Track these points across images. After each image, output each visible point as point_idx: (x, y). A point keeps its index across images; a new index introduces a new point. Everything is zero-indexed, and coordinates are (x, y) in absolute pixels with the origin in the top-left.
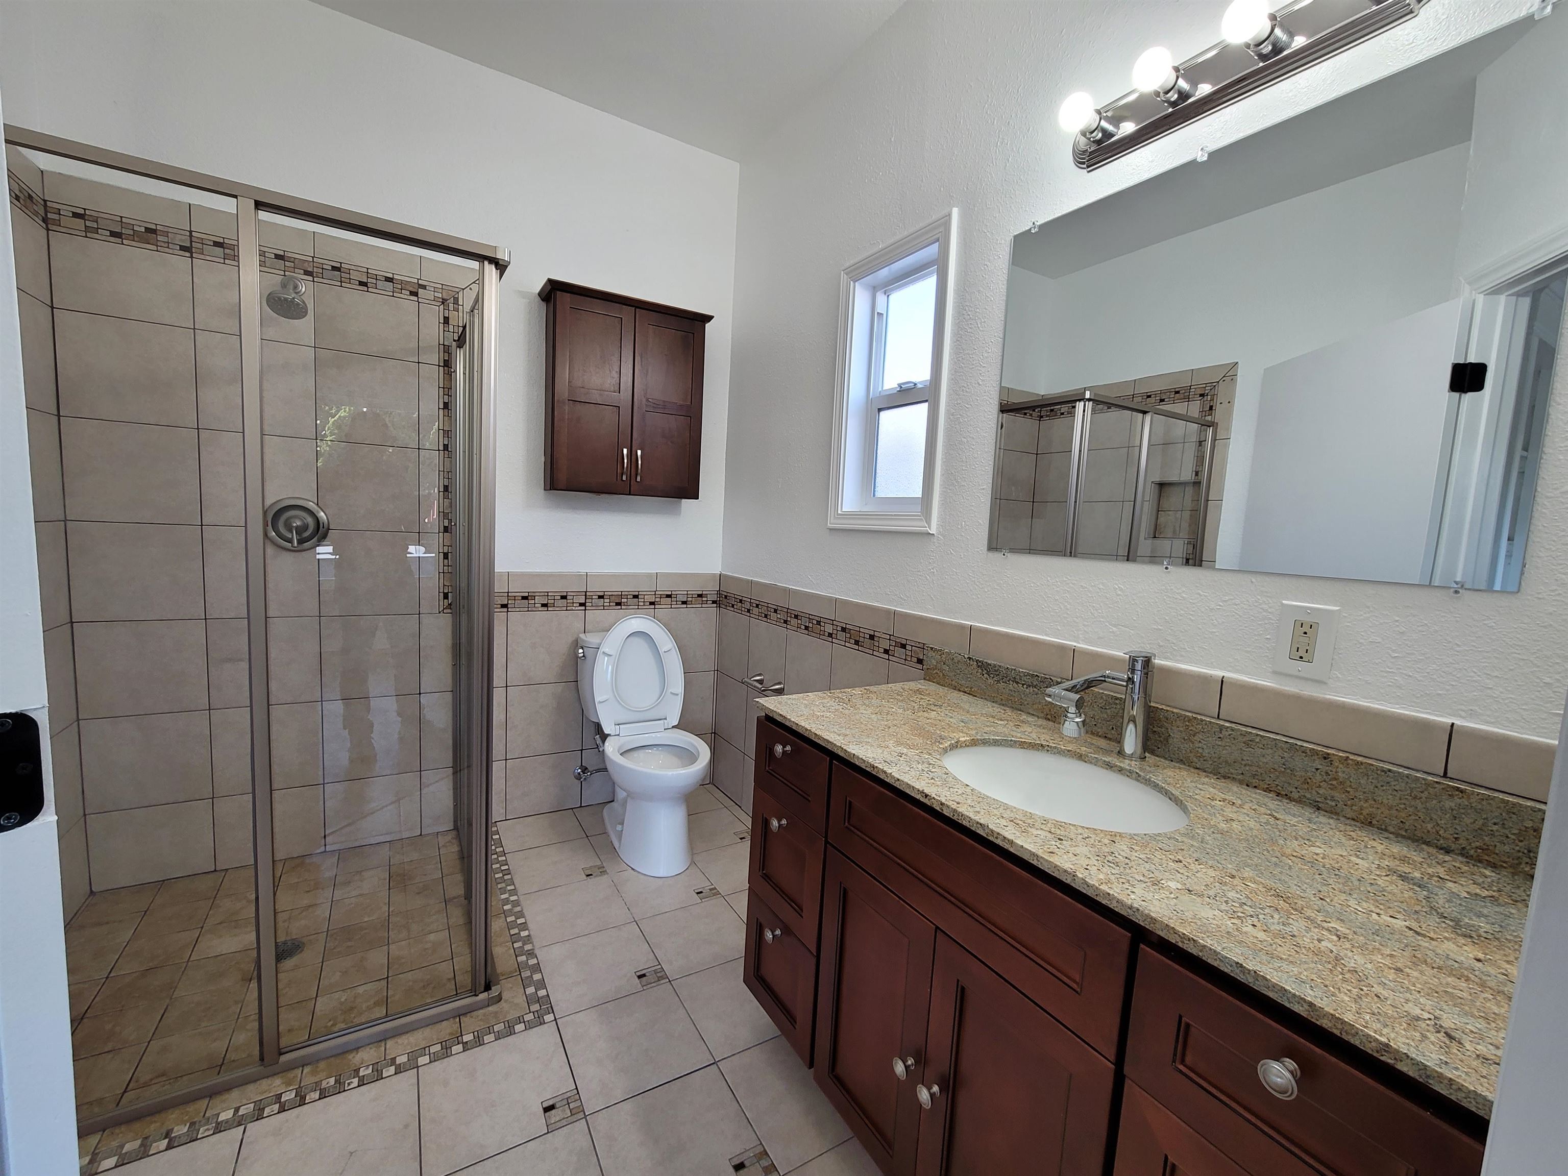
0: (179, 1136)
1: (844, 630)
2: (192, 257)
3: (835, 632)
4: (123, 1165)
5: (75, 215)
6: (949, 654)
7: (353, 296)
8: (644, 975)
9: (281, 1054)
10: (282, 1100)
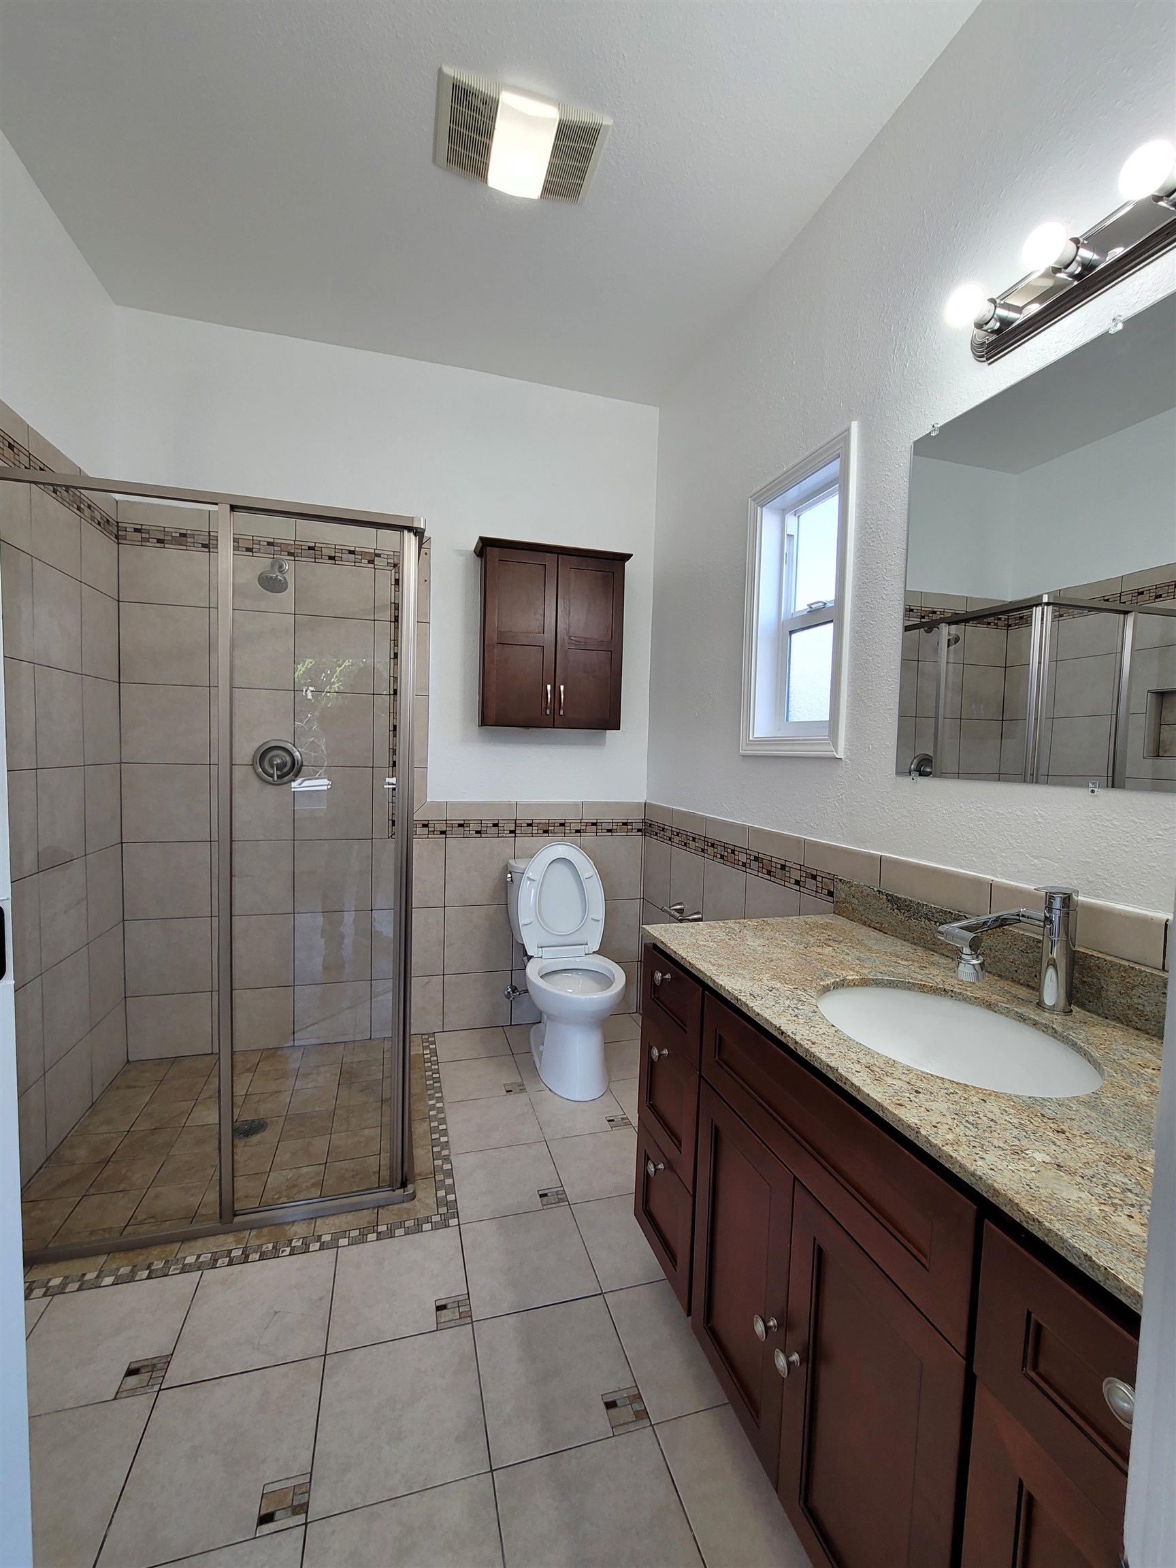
0: (156, 1270)
1: (756, 859)
2: (209, 552)
3: (748, 861)
4: (117, 1284)
5: (136, 530)
6: (858, 886)
7: (324, 570)
8: (546, 1195)
9: (235, 1215)
10: (232, 1255)
